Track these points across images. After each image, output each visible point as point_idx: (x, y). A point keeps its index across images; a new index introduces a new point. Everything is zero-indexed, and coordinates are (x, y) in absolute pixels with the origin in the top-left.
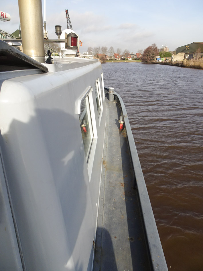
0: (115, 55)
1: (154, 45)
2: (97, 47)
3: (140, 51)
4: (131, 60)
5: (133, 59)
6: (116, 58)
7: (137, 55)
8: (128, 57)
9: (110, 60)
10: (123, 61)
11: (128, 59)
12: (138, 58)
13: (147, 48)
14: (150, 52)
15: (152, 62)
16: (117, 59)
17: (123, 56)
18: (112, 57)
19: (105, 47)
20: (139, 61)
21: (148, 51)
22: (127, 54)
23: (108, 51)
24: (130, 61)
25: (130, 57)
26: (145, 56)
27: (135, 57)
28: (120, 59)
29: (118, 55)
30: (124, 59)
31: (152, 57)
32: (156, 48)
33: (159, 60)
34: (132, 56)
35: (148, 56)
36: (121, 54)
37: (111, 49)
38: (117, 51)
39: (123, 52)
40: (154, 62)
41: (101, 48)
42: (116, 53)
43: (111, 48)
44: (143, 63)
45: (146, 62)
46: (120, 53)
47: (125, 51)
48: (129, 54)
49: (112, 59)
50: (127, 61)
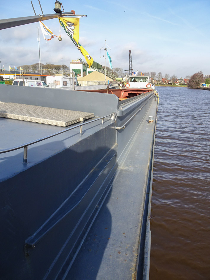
0: (163, 80)
1: (201, 72)
2: (146, 73)
3: (188, 77)
4: (178, 84)
5: (180, 84)
6: (164, 82)
7: (185, 80)
8: (175, 82)
9: (157, 84)
10: (170, 85)
11: (175, 84)
12: (185, 83)
13: (194, 75)
14: (196, 78)
15: (197, 87)
16: (165, 84)
17: (170, 81)
18: (160, 82)
19: (154, 72)
20: (185, 86)
21: (194, 77)
22: (175, 79)
23: (156, 76)
24: (177, 86)
25: (177, 82)
26: (191, 81)
27: (182, 82)
28: (167, 83)
29: (166, 79)
30: (171, 84)
31: (198, 83)
32: (202, 75)
33: (203, 86)
34: (179, 81)
35: (194, 82)
36: (169, 79)
37: (159, 75)
38: (165, 77)
39: (171, 77)
40: (199, 87)
41: (150, 73)
42: (164, 78)
43: (159, 73)
44: (189, 88)
45: (192, 87)
46: (167, 78)
47: (173, 77)
48: (177, 80)
49: (159, 83)
50: (174, 86)
